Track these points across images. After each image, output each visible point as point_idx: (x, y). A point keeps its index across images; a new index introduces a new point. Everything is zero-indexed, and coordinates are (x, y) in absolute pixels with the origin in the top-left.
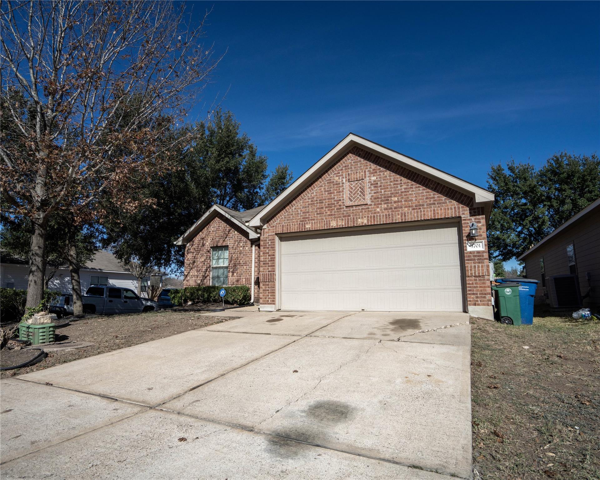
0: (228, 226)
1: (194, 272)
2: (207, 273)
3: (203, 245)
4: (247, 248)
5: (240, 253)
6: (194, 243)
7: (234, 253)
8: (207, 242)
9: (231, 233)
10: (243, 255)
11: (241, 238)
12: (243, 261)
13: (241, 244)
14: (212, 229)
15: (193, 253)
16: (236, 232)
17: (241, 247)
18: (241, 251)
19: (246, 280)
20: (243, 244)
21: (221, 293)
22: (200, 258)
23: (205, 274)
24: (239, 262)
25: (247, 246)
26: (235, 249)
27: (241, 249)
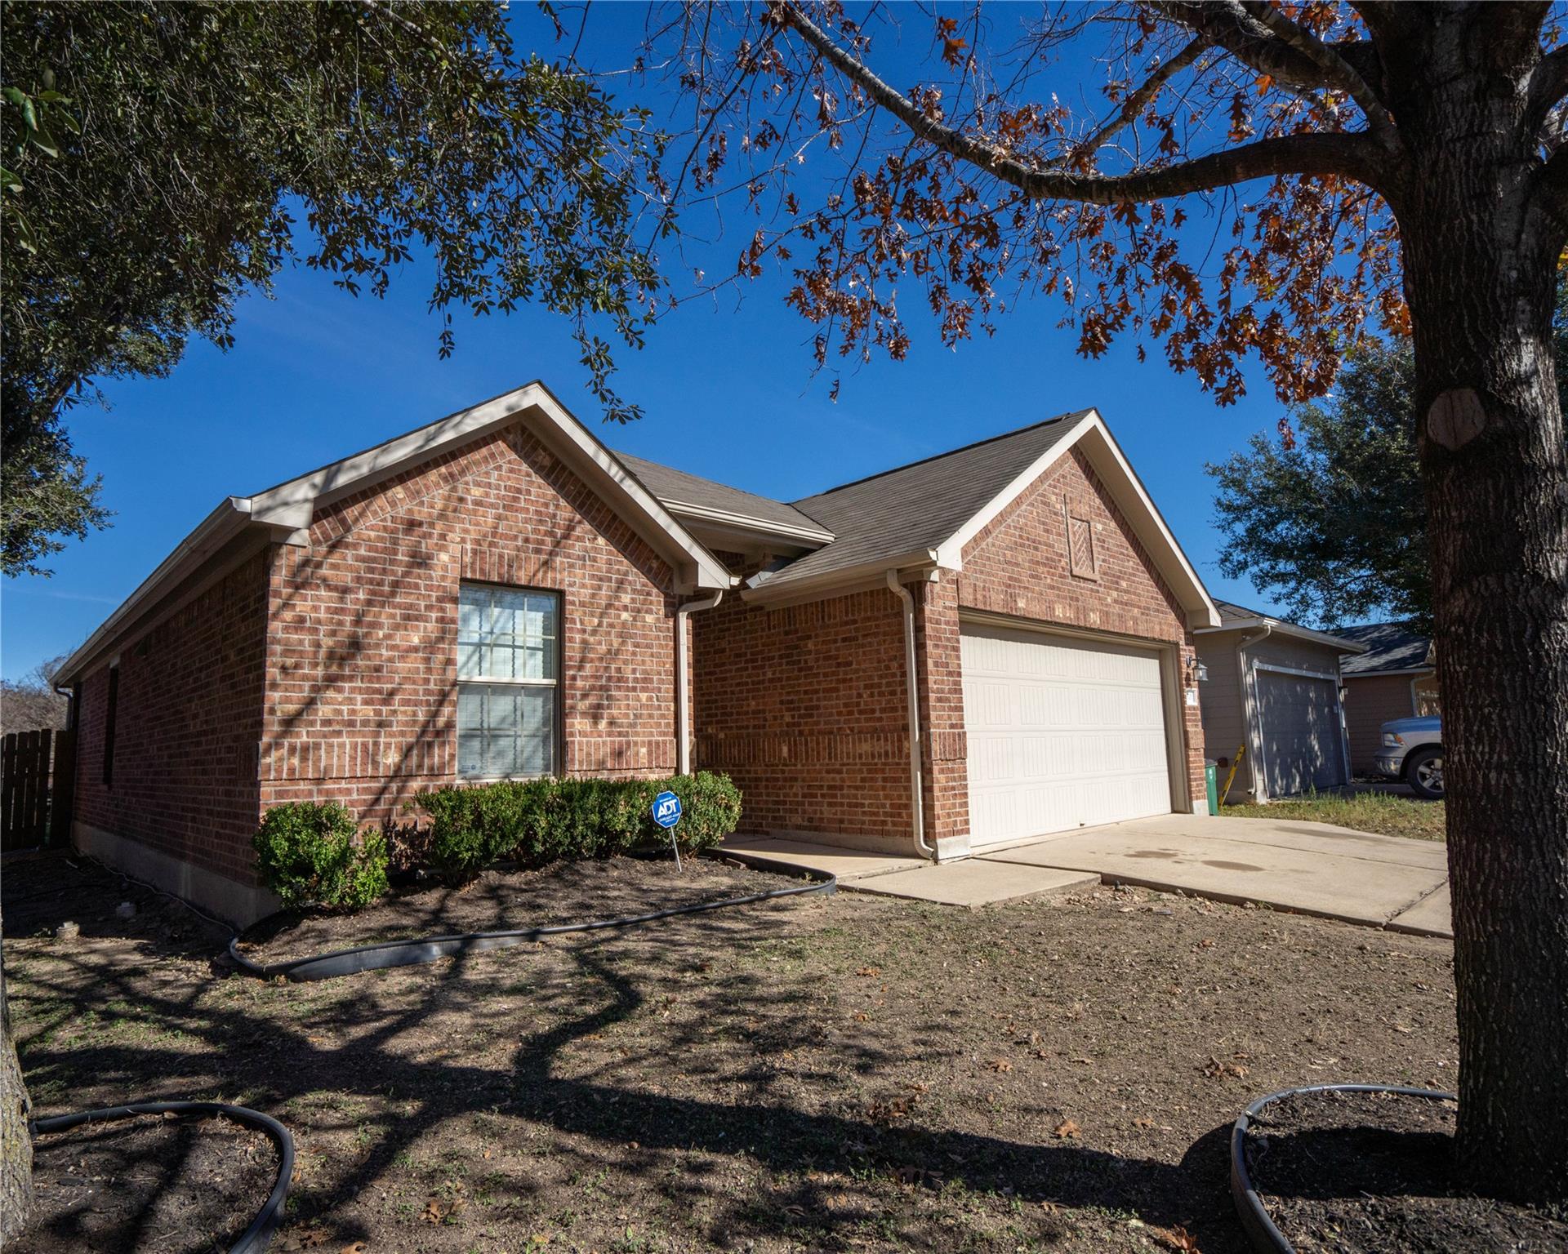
0: (563, 502)
1: (351, 701)
2: (446, 710)
3: (420, 561)
4: (649, 619)
5: (620, 635)
6: (350, 539)
7: (594, 632)
8: (443, 548)
9: (579, 539)
10: (637, 645)
11: (626, 574)
12: (634, 671)
13: (626, 598)
14: (477, 492)
15: (345, 590)
16: (601, 541)
17: (625, 608)
18: (624, 624)
19: (650, 753)
20: (633, 600)
21: (662, 811)
22: (396, 627)
23: (436, 714)
24: (619, 670)
25: (649, 611)
26: (602, 615)
27: (625, 616)
